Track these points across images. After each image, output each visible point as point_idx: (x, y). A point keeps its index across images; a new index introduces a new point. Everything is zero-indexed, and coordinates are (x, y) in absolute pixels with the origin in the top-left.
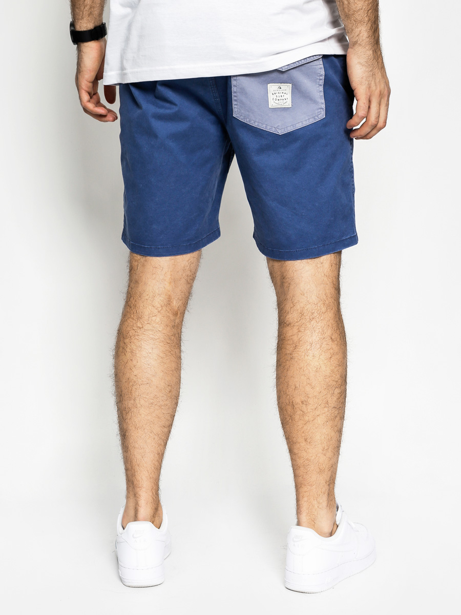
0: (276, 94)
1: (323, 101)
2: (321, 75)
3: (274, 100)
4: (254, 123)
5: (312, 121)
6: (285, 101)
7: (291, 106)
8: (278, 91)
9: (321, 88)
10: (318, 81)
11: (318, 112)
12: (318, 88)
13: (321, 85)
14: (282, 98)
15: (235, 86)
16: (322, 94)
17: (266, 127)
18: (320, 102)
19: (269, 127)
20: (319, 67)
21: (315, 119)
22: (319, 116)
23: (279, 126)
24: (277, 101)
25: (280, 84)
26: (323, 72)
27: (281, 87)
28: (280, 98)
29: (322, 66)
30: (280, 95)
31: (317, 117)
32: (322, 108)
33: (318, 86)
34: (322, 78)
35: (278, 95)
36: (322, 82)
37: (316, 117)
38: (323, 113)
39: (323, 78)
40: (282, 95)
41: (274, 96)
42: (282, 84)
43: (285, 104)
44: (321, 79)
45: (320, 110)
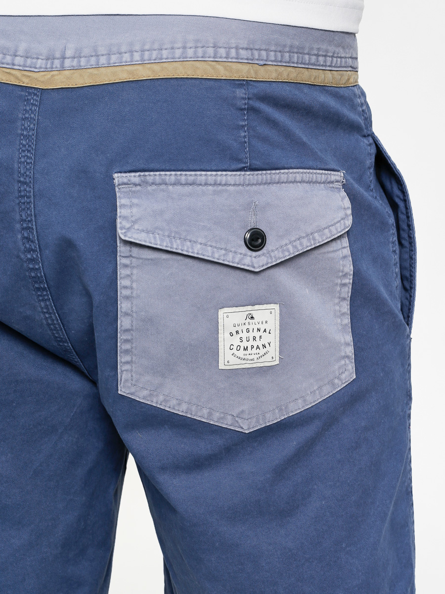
0: (241, 335)
1: (349, 338)
2: (345, 275)
3: (234, 351)
4: (179, 404)
5: (328, 392)
6: (262, 351)
7: (277, 362)
8: (247, 326)
9: (346, 307)
10: (338, 288)
11: (339, 368)
12: (337, 308)
13: (344, 299)
14: (255, 344)
15: (126, 314)
16: (347, 320)
17: (210, 414)
18: (343, 341)
19: (216, 415)
20: (340, 254)
21: (333, 384)
22: (343, 376)
23: (243, 412)
24: (241, 353)
25: (250, 308)
26: (349, 268)
27: (254, 314)
28: (251, 342)
29: (347, 251)
30: (251, 335)
31: (339, 378)
32: (348, 357)
33: (337, 301)
34: (346, 281)
35: (244, 335)
36: (347, 292)
37: (336, 381)
38: (350, 367)
39: (349, 280)
40: (257, 335)
41: (236, 341)
42: (257, 307)
43: (261, 360)
44: (344, 285)
45: (343, 362)
